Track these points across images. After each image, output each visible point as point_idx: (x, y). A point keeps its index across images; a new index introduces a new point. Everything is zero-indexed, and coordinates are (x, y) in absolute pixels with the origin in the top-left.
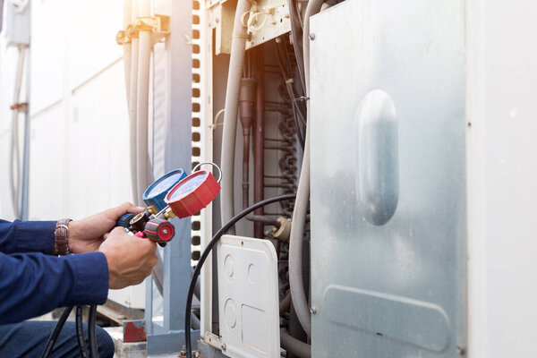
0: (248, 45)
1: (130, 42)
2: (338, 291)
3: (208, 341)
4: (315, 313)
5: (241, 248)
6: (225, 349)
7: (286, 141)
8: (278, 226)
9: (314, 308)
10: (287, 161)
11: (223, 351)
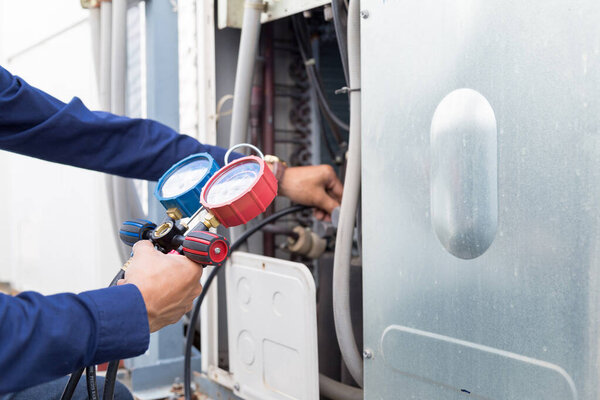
0: (264, 18)
1: (98, 6)
2: (403, 334)
3: (213, 377)
4: (369, 357)
5: (261, 270)
6: (238, 390)
7: (298, 132)
8: (296, 237)
9: (367, 350)
10: (301, 157)
11: (236, 392)
